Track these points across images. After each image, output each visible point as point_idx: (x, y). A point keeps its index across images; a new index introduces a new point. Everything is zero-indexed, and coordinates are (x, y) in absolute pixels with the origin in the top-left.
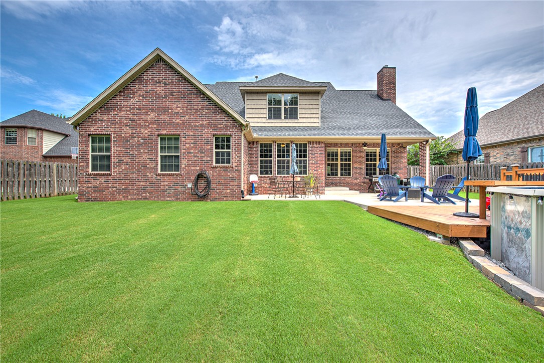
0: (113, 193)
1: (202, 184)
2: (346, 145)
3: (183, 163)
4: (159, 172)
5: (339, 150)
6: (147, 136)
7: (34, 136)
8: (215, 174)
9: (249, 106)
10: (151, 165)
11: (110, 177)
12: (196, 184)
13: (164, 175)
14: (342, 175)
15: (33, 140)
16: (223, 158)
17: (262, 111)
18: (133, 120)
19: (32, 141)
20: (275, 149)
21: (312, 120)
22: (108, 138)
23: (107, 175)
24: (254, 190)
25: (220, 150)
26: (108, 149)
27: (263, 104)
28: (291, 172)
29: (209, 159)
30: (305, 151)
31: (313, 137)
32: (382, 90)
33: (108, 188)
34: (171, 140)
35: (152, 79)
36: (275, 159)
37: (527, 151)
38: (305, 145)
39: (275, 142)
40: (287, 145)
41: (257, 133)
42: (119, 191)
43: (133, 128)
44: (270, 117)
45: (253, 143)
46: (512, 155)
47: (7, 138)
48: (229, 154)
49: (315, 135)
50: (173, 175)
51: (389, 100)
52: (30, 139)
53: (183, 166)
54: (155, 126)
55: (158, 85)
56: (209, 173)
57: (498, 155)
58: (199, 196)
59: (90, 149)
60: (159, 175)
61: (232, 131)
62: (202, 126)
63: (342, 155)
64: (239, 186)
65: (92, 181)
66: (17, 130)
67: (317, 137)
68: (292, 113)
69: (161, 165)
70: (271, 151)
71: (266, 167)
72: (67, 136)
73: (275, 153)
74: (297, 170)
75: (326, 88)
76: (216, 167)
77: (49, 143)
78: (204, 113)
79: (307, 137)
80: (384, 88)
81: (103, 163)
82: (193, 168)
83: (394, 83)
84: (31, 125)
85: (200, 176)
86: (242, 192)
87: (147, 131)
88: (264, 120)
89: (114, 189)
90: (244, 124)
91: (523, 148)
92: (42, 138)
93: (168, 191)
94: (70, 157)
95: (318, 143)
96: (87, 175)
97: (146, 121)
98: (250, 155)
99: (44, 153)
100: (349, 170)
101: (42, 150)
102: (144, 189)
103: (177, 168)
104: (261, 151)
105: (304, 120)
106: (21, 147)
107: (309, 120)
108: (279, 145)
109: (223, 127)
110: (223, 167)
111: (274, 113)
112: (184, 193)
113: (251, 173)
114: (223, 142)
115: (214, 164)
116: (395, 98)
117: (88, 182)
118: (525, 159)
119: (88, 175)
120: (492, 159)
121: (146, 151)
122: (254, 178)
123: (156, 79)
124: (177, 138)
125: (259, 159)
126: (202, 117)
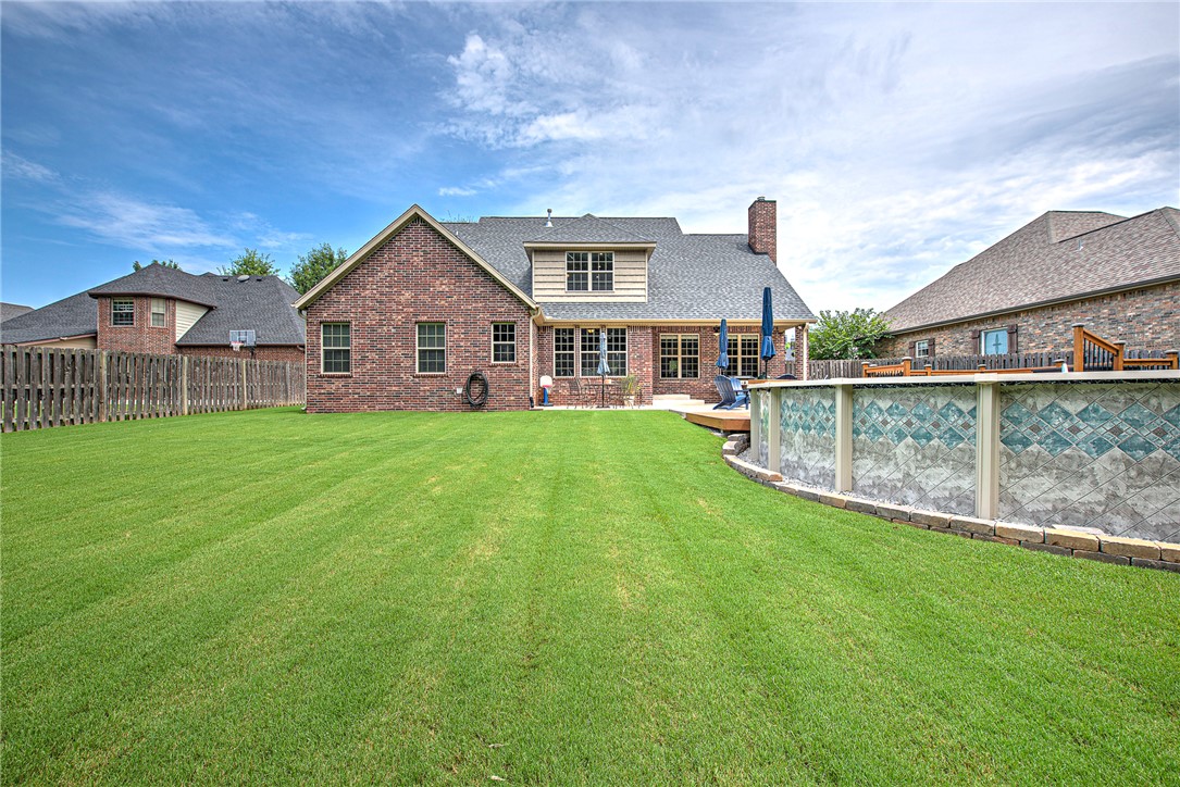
0: (354, 402)
1: (476, 389)
2: (689, 329)
3: (450, 361)
4: (417, 372)
5: (680, 337)
6: (400, 323)
7: (161, 311)
8: (494, 375)
9: (539, 272)
10: (406, 363)
11: (350, 380)
12: (467, 389)
13: (424, 377)
14: (683, 376)
15: (161, 317)
16: (505, 353)
17: (558, 279)
18: (381, 302)
19: (158, 320)
20: (578, 337)
21: (635, 292)
22: (347, 326)
23: (346, 377)
24: (547, 398)
25: (500, 342)
26: (347, 341)
27: (559, 268)
28: (599, 371)
29: (485, 354)
30: (623, 340)
31: (634, 319)
32: (755, 237)
33: (347, 394)
34: (432, 329)
35: (407, 246)
36: (578, 352)
37: (979, 336)
38: (623, 332)
39: (577, 326)
40: (597, 331)
41: (551, 314)
42: (363, 399)
43: (381, 313)
44: (570, 287)
45: (544, 328)
46: (962, 343)
47: (115, 315)
48: (512, 348)
49: (637, 317)
50: (436, 377)
51: (766, 253)
52: (156, 317)
53: (450, 364)
54: (412, 310)
55: (414, 253)
56: (487, 374)
57: (945, 343)
58: (472, 405)
59: (322, 341)
60: (418, 377)
61: (517, 317)
62: (476, 309)
63: (683, 345)
64: (527, 391)
65: (325, 386)
66: (134, 301)
67: (640, 319)
68: (604, 283)
69: (420, 363)
70: (571, 340)
71: (565, 364)
72: (210, 308)
73: (578, 343)
74: (607, 369)
75: (655, 245)
76: (495, 366)
77: (185, 321)
78: (478, 292)
79: (626, 319)
80: (758, 234)
81: (338, 360)
82: (463, 367)
83: (774, 226)
84: (158, 292)
85: (474, 378)
86: (531, 400)
87: (400, 317)
88: (562, 292)
89: (356, 396)
90: (534, 307)
91: (974, 332)
92: (174, 314)
93: (430, 399)
94: (228, 347)
95: (643, 328)
96: (318, 377)
97: (399, 303)
98: (540, 346)
99: (177, 339)
100: (696, 367)
101: (174, 334)
102: (398, 396)
103: (441, 367)
104: (557, 340)
105: (623, 293)
106: (141, 330)
107: (630, 292)
108: (584, 331)
109: (504, 311)
110: (505, 365)
111: (576, 283)
112: (450, 401)
113: (541, 373)
114: (504, 332)
115: (493, 362)
116: (774, 250)
117: (321, 387)
118: (977, 349)
119: (320, 377)
120: (938, 350)
121: (400, 344)
122: (546, 381)
123: (412, 246)
124: (441, 326)
125: (555, 352)
126: (476, 298)
